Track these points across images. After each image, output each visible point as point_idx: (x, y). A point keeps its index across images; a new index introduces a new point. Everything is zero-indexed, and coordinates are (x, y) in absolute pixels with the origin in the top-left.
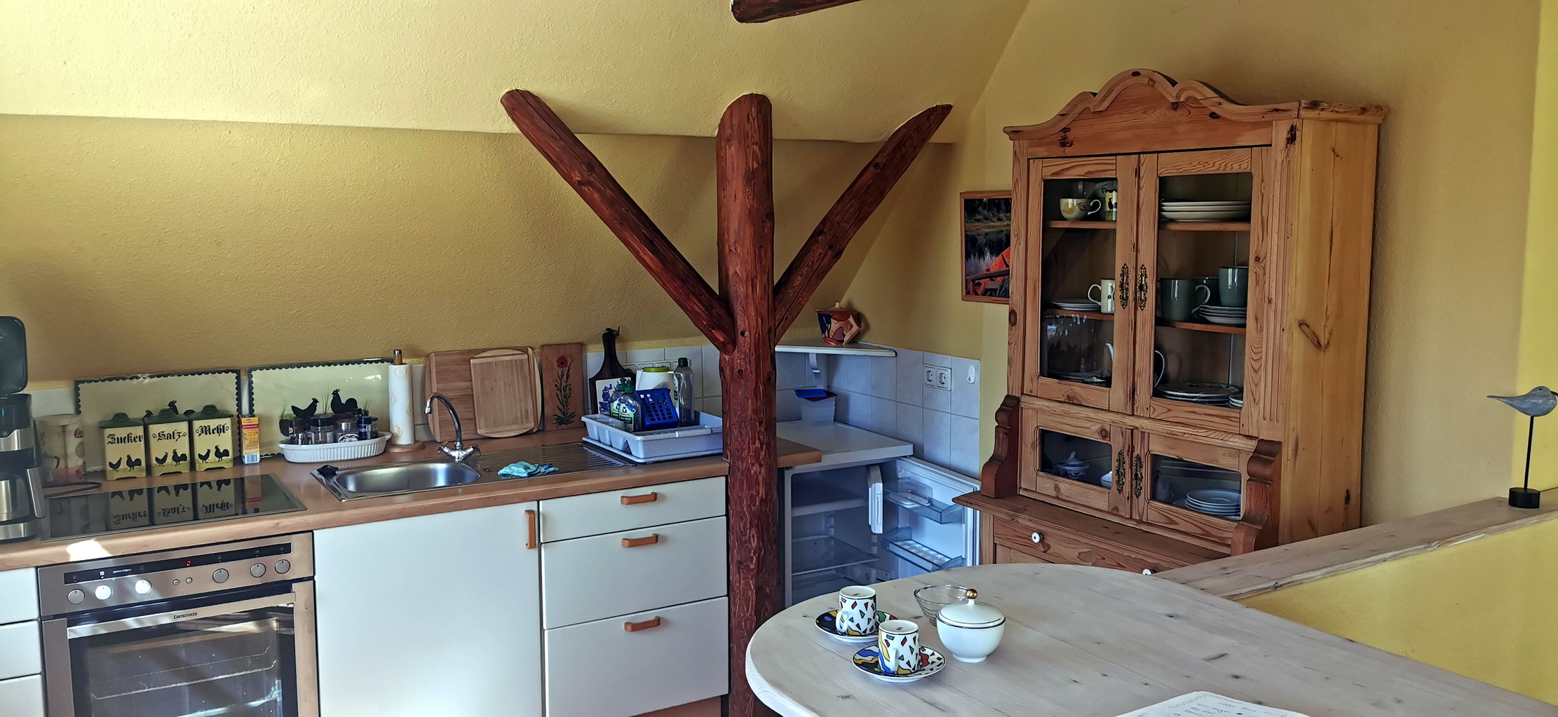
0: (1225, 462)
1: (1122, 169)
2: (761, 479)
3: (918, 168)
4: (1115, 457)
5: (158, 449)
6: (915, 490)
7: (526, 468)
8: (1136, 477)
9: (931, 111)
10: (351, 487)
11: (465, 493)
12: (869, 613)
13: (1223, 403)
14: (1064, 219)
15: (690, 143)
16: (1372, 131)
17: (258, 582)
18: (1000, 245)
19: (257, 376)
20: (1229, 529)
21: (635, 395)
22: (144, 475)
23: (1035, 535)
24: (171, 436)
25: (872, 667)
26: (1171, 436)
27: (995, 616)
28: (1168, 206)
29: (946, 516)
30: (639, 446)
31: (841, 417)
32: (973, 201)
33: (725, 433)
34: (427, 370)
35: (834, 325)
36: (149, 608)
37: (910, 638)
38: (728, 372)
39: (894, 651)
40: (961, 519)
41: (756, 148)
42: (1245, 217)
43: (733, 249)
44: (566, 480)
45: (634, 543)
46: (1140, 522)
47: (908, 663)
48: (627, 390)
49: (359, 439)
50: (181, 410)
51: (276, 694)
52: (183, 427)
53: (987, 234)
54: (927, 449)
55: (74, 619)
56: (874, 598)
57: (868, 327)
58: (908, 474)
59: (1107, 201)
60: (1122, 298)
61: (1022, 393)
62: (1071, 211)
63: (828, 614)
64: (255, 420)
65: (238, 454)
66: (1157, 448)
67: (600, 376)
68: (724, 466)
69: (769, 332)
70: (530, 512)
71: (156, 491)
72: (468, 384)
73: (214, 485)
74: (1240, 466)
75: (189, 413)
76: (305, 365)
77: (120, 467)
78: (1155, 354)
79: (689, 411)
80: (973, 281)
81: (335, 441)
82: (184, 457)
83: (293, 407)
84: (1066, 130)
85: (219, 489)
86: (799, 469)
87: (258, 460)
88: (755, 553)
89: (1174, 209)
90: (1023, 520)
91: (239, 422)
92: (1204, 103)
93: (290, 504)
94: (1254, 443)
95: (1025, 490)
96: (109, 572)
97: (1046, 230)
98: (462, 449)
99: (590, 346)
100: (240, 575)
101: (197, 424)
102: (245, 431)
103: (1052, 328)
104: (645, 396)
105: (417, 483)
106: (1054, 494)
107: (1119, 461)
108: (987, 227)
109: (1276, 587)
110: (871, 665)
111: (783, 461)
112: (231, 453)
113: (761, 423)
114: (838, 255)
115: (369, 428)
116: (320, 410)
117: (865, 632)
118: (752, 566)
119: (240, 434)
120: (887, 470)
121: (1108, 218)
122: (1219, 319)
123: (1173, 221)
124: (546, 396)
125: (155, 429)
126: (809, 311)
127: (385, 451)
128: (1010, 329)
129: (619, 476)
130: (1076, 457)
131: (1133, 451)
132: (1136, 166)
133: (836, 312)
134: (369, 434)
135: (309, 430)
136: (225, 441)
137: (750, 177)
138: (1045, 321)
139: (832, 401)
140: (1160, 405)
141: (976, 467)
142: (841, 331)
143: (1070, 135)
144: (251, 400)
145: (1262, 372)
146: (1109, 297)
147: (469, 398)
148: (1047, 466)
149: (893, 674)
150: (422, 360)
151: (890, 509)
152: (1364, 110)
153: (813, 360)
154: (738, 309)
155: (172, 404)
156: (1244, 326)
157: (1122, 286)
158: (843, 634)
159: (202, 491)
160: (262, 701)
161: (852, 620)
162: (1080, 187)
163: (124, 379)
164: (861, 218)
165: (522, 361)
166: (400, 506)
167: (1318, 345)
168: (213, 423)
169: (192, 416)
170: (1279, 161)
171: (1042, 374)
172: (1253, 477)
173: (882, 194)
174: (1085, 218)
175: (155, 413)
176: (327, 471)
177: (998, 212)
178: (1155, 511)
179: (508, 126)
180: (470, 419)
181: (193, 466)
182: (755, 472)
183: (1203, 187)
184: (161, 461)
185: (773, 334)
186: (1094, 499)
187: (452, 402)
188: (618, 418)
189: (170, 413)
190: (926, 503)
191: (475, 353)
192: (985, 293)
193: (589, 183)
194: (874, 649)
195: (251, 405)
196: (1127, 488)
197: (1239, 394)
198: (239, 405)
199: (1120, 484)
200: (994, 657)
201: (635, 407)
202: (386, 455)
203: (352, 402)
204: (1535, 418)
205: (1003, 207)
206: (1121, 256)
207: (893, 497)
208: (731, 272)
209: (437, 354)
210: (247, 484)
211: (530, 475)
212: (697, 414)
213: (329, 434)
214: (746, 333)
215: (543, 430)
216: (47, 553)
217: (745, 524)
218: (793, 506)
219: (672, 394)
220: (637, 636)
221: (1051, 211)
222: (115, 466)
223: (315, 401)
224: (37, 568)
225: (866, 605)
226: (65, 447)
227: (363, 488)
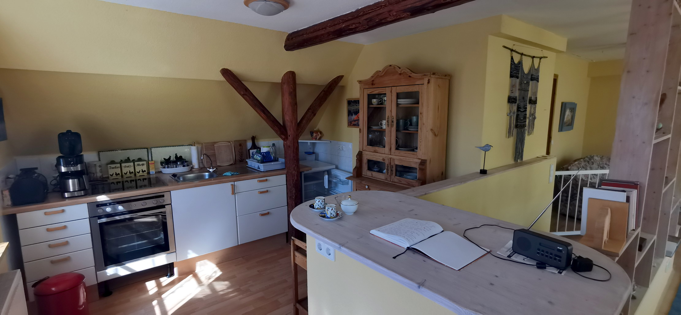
0: (413, 165)
1: (387, 91)
2: (295, 175)
3: (335, 92)
4: (386, 166)
5: (125, 170)
6: (336, 177)
7: (231, 173)
8: (392, 171)
9: (338, 77)
10: (181, 179)
11: (214, 180)
12: (323, 203)
13: (413, 150)
14: (373, 105)
15: (274, 84)
16: (448, 81)
17: (155, 205)
18: (357, 112)
19: (153, 150)
20: (414, 182)
21: (260, 153)
22: (121, 177)
23: (367, 186)
24: (128, 167)
25: (324, 217)
26: (400, 160)
27: (356, 202)
28: (399, 100)
29: (343, 183)
30: (262, 167)
31: (317, 159)
32: (350, 101)
33: (286, 163)
34: (202, 148)
35: (314, 135)
36: (122, 213)
37: (334, 208)
38: (286, 146)
39: (329, 212)
40: (348, 184)
41: (292, 86)
42: (418, 103)
43: (286, 113)
44: (242, 176)
45: (261, 193)
46: (393, 182)
47: (333, 215)
48: (258, 152)
49: (183, 167)
50: (131, 159)
51: (162, 236)
52: (132, 164)
53: (353, 110)
54: (339, 166)
55: (100, 217)
56: (324, 199)
57: (323, 135)
58: (334, 173)
59: (384, 100)
60: (387, 124)
61: (363, 150)
62: (375, 102)
63: (312, 204)
64: (153, 162)
65: (148, 172)
66: (397, 163)
67: (251, 149)
68: (285, 171)
69: (297, 135)
70: (232, 185)
71: (124, 182)
72: (214, 151)
73: (142, 180)
74: (417, 166)
75: (133, 160)
76: (167, 147)
77: (114, 175)
78: (396, 139)
79: (275, 158)
80: (350, 122)
81: (176, 167)
82: (132, 172)
83: (164, 158)
84: (373, 81)
85: (143, 181)
86: (306, 172)
87: (155, 173)
88: (294, 194)
89: (401, 101)
90: (363, 182)
91: (148, 163)
92: (408, 73)
93: (164, 184)
94: (420, 160)
95: (364, 175)
96: (110, 204)
97: (368, 107)
98: (213, 169)
99: (248, 141)
100: (150, 203)
101: (136, 163)
102: (150, 165)
103: (370, 136)
104: (263, 154)
105: (200, 178)
106: (371, 176)
107: (387, 167)
108: (353, 108)
109: (425, 194)
110: (324, 216)
111: (301, 170)
112: (146, 171)
113: (295, 160)
114: (315, 115)
115: (186, 164)
116: (172, 159)
117: (322, 208)
118: (293, 198)
119: (149, 166)
120: (329, 172)
121: (384, 104)
122: (412, 129)
123: (400, 104)
124: (236, 154)
125: (123, 165)
126: (307, 131)
127: (191, 170)
128: (359, 134)
129: (257, 175)
130: (377, 167)
131: (391, 164)
132: (391, 90)
133: (315, 131)
134: (186, 165)
135: (169, 164)
136: (145, 168)
137: (290, 94)
138: (369, 133)
139: (314, 155)
140: (397, 151)
141: (352, 171)
142: (316, 136)
143: (374, 82)
144: (152, 156)
145: (422, 142)
146: (384, 125)
147: (214, 155)
148: (370, 169)
149: (329, 218)
150: (201, 145)
151: (330, 182)
152: (446, 76)
153: (309, 144)
154: (288, 129)
155: (128, 158)
156: (418, 131)
157: (388, 121)
158: (316, 209)
159: (138, 182)
160: (158, 238)
161: (318, 205)
162: (377, 96)
163: (113, 151)
164: (320, 105)
165: (229, 145)
166: (195, 184)
167: (435, 135)
168: (141, 163)
169: (134, 161)
170: (426, 88)
171: (368, 145)
172: (420, 169)
173: (326, 99)
174: (378, 104)
175: (123, 160)
176: (174, 175)
177: (356, 104)
178: (396, 179)
179: (222, 78)
180: (215, 161)
181: (135, 175)
182: (294, 173)
183: (408, 95)
184: (126, 174)
185: (297, 136)
186: (381, 176)
187: (209, 156)
188: (256, 160)
189: (128, 160)
190: (339, 180)
191: (215, 143)
192: (353, 125)
193: (246, 95)
194: (324, 212)
195: (152, 158)
196: (389, 173)
197: (417, 149)
198: (148, 158)
199: (388, 172)
200: (356, 213)
201: (261, 157)
202: (191, 171)
203: (181, 157)
204: (486, 152)
205: (357, 103)
206: (388, 113)
207: (330, 179)
208: (286, 120)
209: (205, 143)
210: (152, 180)
211: (232, 175)
212: (278, 159)
213: (174, 166)
214: (290, 136)
215: (236, 164)
216: (91, 199)
217: (291, 187)
218: (304, 182)
219: (271, 153)
220: (263, 217)
221: (370, 103)
222: (112, 175)
223: (170, 157)
224: (88, 203)
225: (322, 201)
226: (96, 170)
227: (185, 180)
